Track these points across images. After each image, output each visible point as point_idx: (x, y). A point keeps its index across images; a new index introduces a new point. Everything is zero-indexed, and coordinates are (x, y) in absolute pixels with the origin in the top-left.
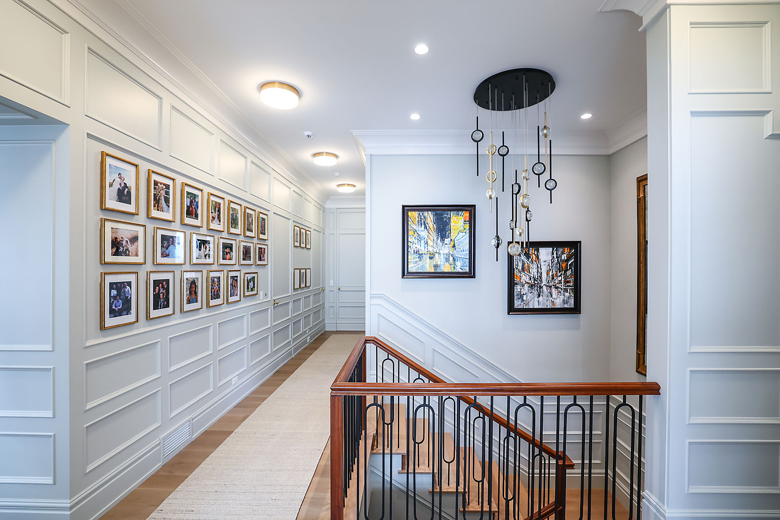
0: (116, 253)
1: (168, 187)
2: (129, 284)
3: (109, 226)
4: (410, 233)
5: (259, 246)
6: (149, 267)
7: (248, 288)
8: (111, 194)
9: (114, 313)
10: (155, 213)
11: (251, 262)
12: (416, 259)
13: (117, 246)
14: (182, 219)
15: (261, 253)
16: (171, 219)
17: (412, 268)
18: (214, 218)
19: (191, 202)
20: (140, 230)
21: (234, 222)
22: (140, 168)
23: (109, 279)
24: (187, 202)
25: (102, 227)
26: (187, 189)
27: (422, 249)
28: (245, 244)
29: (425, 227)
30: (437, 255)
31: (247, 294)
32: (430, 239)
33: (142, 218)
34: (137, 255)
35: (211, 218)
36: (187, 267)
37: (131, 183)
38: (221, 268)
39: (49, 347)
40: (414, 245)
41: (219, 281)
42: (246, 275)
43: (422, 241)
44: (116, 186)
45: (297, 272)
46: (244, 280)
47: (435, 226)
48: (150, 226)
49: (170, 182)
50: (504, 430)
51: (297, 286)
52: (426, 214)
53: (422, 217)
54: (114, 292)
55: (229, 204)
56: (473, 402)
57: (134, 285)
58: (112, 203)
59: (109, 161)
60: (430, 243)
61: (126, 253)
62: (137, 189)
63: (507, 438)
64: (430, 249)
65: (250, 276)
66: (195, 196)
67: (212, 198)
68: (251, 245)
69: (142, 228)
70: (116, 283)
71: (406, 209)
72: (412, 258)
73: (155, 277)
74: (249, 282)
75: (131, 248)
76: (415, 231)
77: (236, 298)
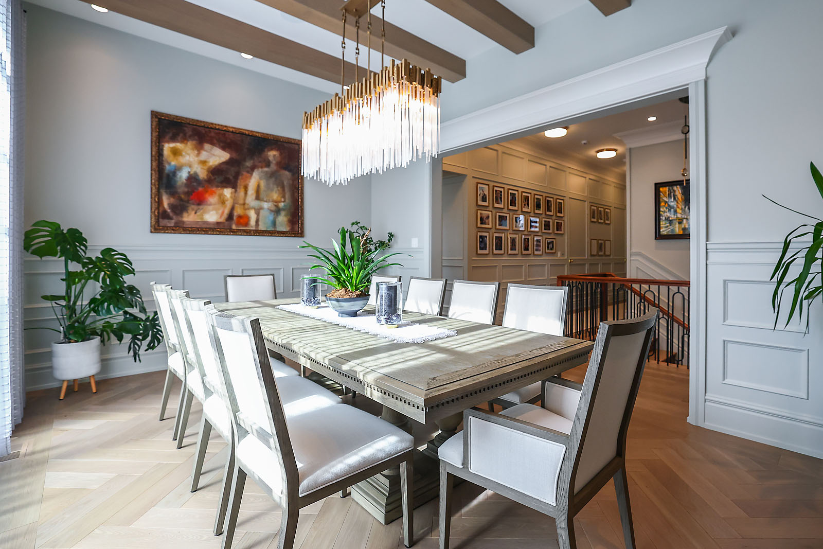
0: (481, 224)
1: (501, 192)
2: (486, 237)
3: (479, 211)
4: (662, 204)
5: (556, 221)
6: (493, 230)
7: (548, 248)
8: (480, 198)
9: (481, 249)
10: (496, 205)
11: (550, 231)
12: (667, 225)
13: (483, 221)
14: (508, 207)
15: (559, 226)
16: (503, 207)
17: (664, 231)
18: (525, 205)
19: (512, 198)
20: (490, 213)
21: (538, 206)
22: (490, 185)
23: (479, 234)
24: (510, 198)
25: (477, 213)
26: (510, 191)
27: (672, 217)
28: (546, 220)
29: (674, 199)
30: (685, 221)
31: (547, 251)
32: (678, 207)
33: (490, 208)
34: (489, 224)
35: (523, 205)
36: (511, 231)
37: (486, 193)
38: (529, 233)
39: (462, 258)
40: (666, 214)
41: (528, 241)
42: (547, 240)
43: (672, 210)
44: (482, 195)
45: (594, 242)
46: (545, 242)
47: (683, 197)
48: (494, 212)
49: (502, 190)
50: (638, 299)
51: (594, 252)
52: (675, 188)
53: (672, 191)
54: (481, 239)
55: (534, 196)
56: (639, 293)
57: (488, 237)
58: (480, 203)
59: (479, 185)
60: (679, 210)
61: (485, 224)
62: (489, 196)
63: (640, 303)
64: (679, 216)
65: (549, 241)
66: (515, 194)
67: (524, 194)
68: (551, 220)
69: (491, 212)
70: (482, 236)
71: (658, 186)
72: (663, 224)
73: (496, 235)
74: (549, 244)
75: (487, 221)
76: (666, 202)
77: (540, 253)
